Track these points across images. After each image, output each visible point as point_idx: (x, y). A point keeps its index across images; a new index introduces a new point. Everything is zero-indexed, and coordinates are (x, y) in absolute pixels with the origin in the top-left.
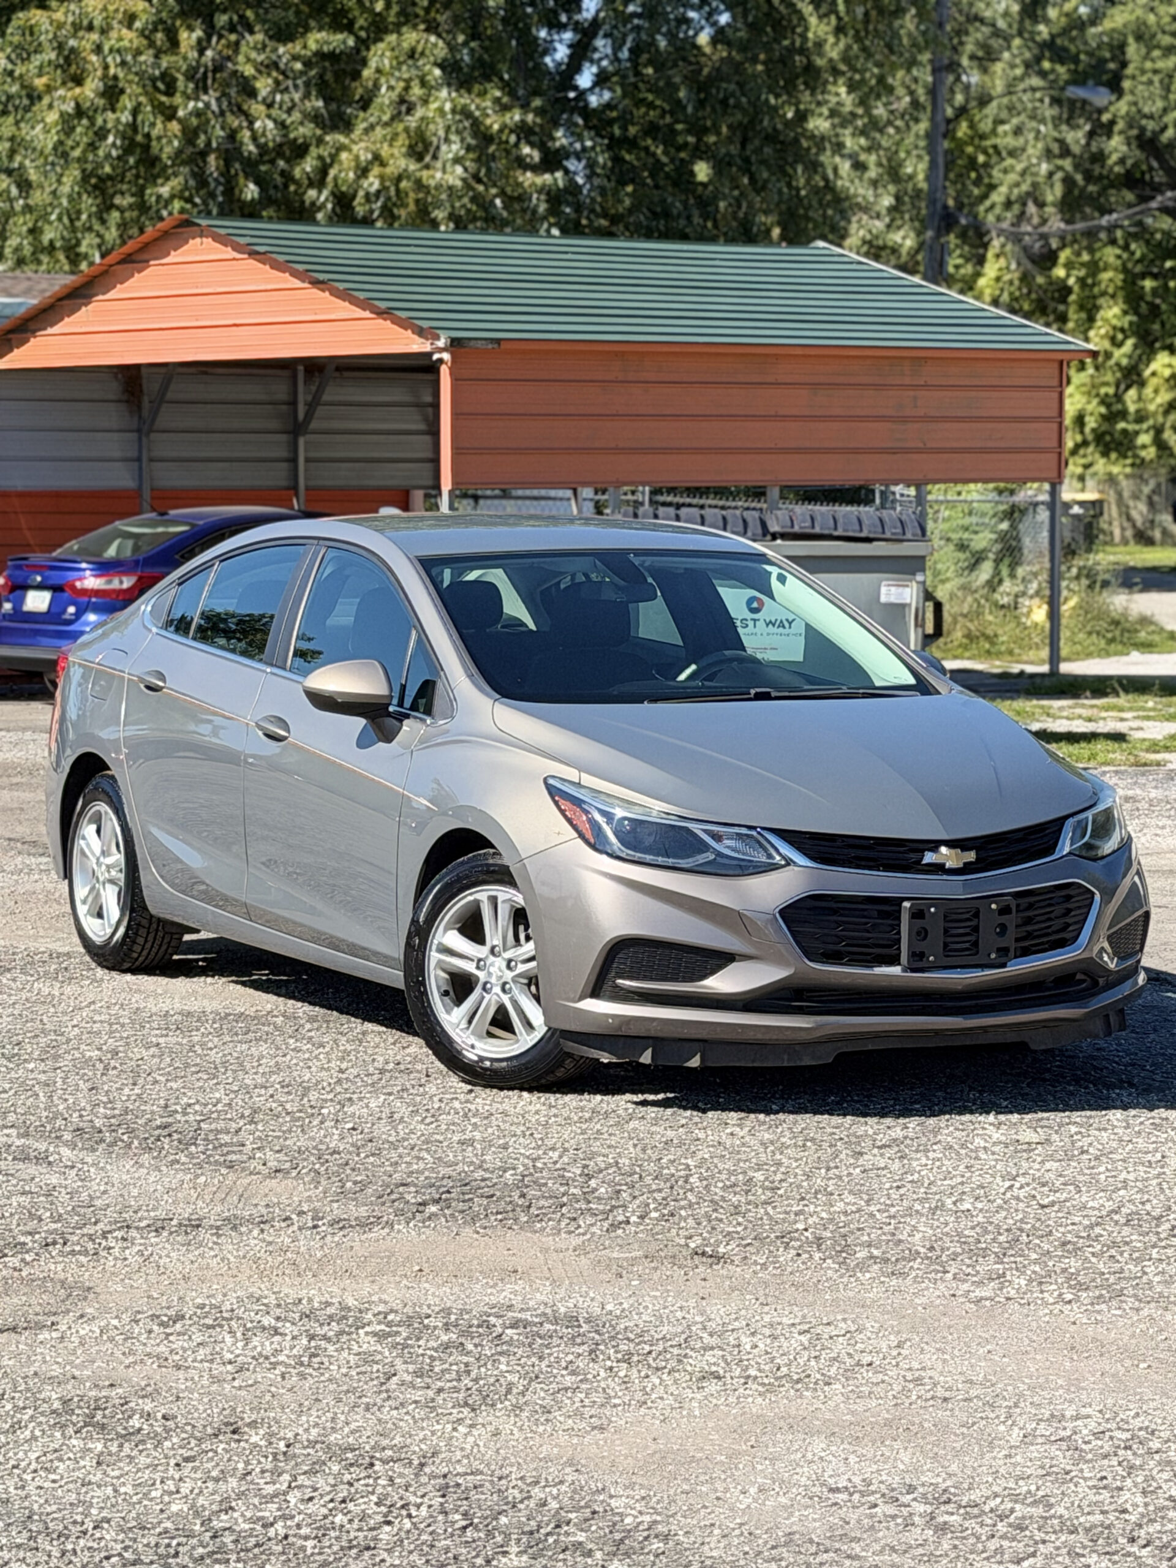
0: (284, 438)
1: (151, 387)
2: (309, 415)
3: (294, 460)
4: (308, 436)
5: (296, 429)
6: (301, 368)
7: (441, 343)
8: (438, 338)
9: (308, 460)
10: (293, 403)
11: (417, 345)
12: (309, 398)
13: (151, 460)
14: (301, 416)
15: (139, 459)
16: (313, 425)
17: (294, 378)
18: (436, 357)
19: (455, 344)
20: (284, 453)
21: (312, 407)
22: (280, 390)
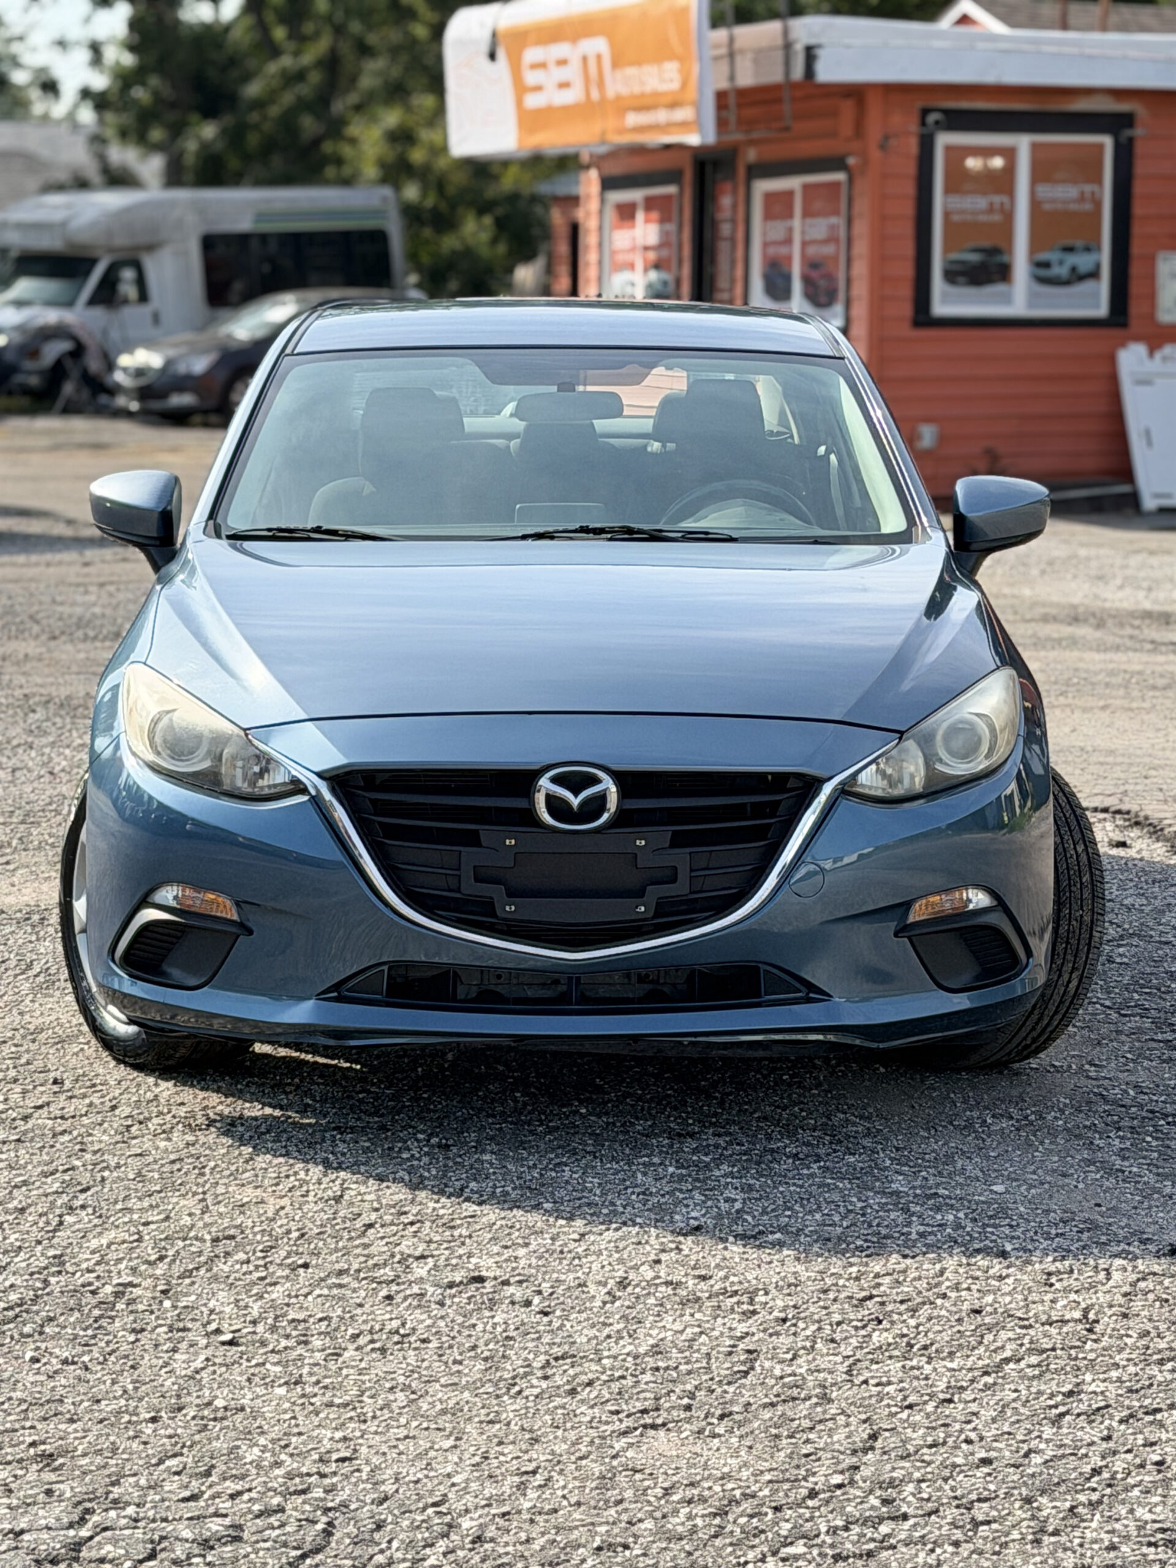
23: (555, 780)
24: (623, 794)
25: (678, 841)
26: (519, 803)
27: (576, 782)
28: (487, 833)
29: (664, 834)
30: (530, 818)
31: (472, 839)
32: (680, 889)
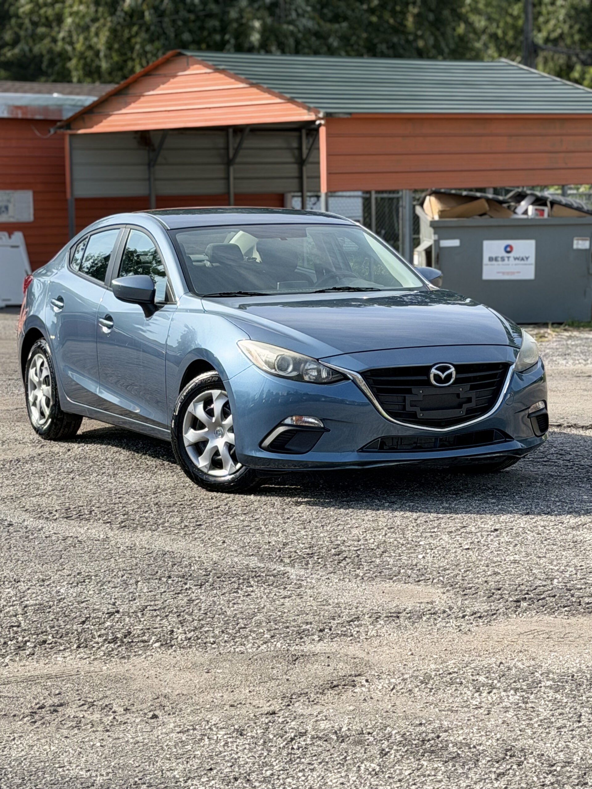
0: (222, 167)
1: (156, 141)
2: (235, 155)
3: (228, 178)
4: (236, 166)
5: (229, 163)
6: (231, 130)
7: (321, 115)
8: (319, 112)
9: (235, 178)
10: (227, 149)
11: (306, 116)
12: (236, 146)
13: (155, 180)
14: (231, 155)
15: (149, 179)
16: (238, 160)
17: (227, 136)
18: (318, 122)
19: (329, 116)
20: (222, 175)
21: (237, 150)
22: (220, 142)
23: (436, 369)
24: (457, 373)
25: (472, 388)
26: (425, 378)
27: (443, 369)
28: (414, 390)
29: (467, 386)
30: (428, 383)
31: (409, 392)
32: (473, 405)
